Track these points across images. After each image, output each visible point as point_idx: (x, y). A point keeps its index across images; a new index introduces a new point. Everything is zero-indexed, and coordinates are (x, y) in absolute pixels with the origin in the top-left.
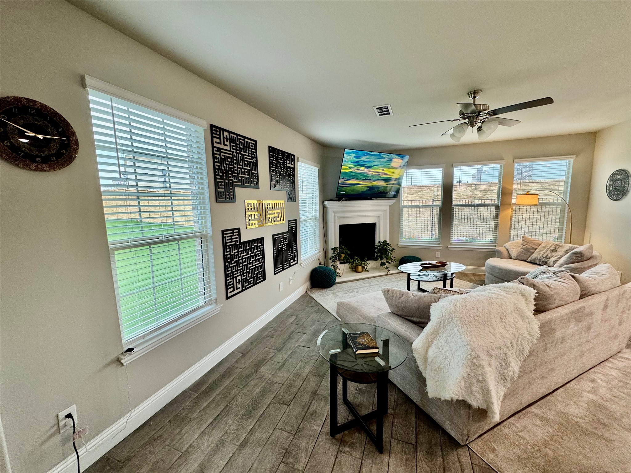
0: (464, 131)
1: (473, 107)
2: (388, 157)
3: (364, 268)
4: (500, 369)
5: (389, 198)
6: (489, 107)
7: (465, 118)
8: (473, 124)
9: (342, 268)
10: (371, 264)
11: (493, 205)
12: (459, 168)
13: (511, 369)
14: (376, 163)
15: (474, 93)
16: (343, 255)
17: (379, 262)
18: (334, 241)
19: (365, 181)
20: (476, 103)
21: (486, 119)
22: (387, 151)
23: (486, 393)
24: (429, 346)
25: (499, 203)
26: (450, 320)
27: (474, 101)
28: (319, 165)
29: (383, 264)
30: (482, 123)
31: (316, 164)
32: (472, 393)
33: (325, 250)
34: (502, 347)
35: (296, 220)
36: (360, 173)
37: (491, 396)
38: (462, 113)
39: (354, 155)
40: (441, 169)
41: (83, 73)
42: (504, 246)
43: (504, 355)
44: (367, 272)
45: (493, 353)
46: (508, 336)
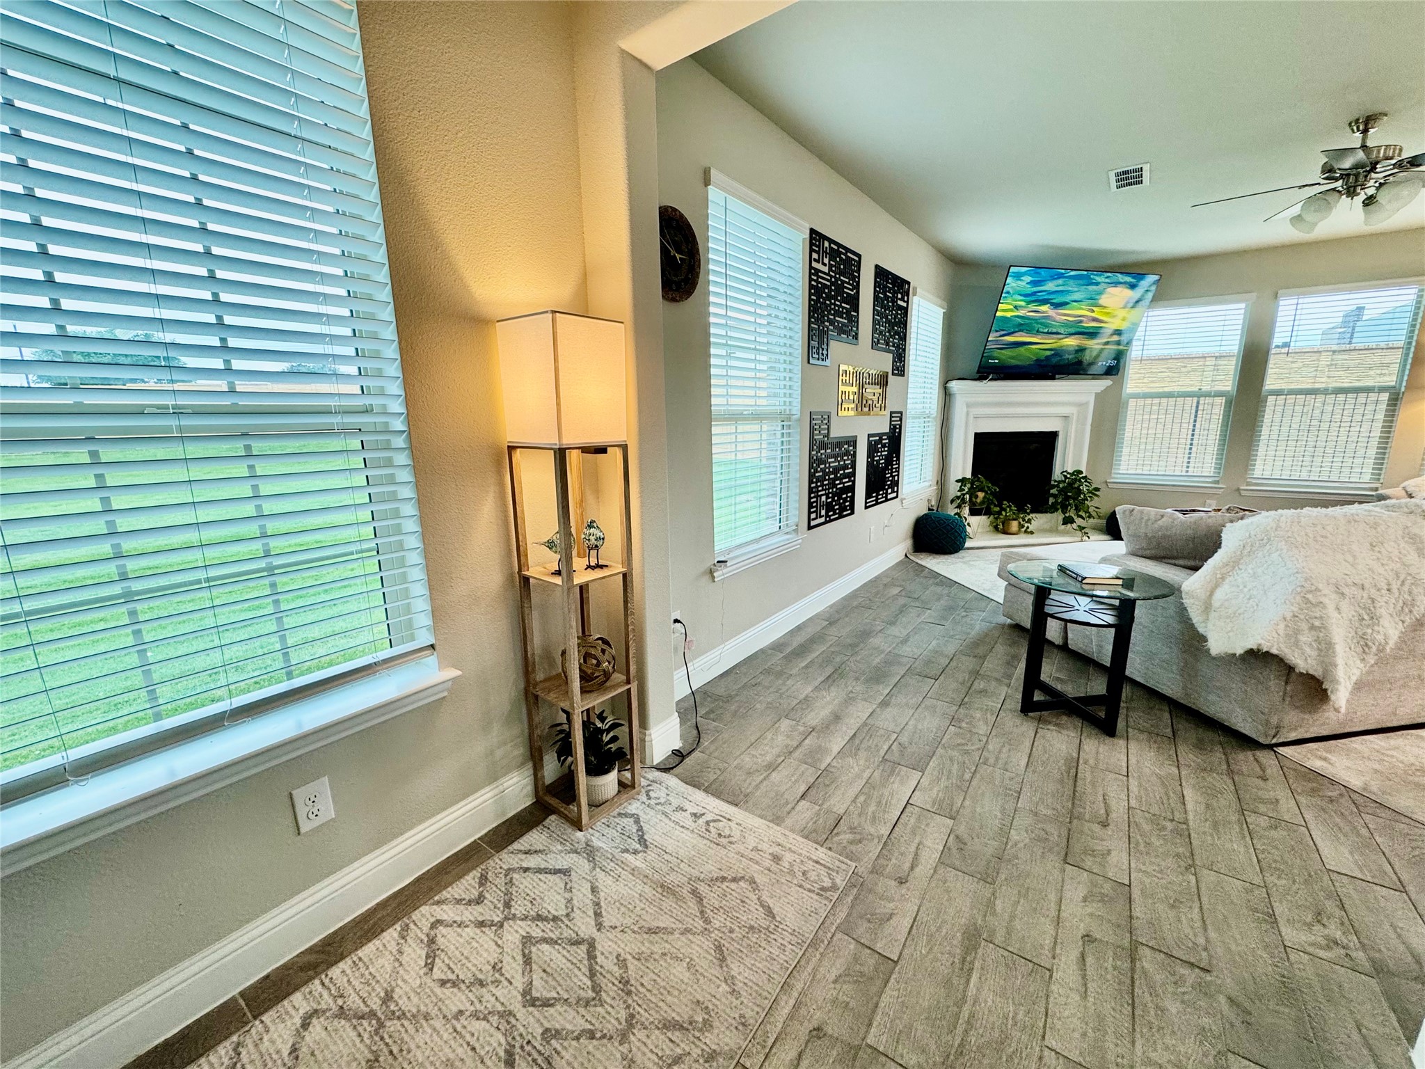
0: (1329, 207)
1: (1361, 155)
2: (1107, 280)
3: (1023, 526)
4: (1357, 624)
5: (1095, 376)
6: (1401, 150)
7: (1337, 180)
8: (1355, 190)
9: (976, 525)
10: (1039, 521)
11: (1382, 389)
12: (1295, 301)
13: (1381, 629)
14: (1076, 296)
15: (1366, 123)
16: (981, 495)
17: (1059, 516)
18: (962, 464)
19: (1046, 336)
20: (1369, 144)
21: (1391, 178)
22: (1110, 266)
23: (1326, 648)
24: (1217, 586)
25: (1401, 384)
26: (1265, 541)
27: (1364, 140)
28: (945, 304)
29: (1068, 521)
30: (1378, 189)
31: (939, 301)
32: (1296, 644)
33: (942, 483)
34: (1367, 586)
35: (901, 413)
36: (1036, 320)
37: (1334, 653)
38: (1328, 171)
39: (1029, 279)
40: (1243, 306)
41: (708, 165)
42: (1403, 485)
43: (1369, 601)
44: (1030, 535)
45: (1346, 590)
46: (1381, 570)
